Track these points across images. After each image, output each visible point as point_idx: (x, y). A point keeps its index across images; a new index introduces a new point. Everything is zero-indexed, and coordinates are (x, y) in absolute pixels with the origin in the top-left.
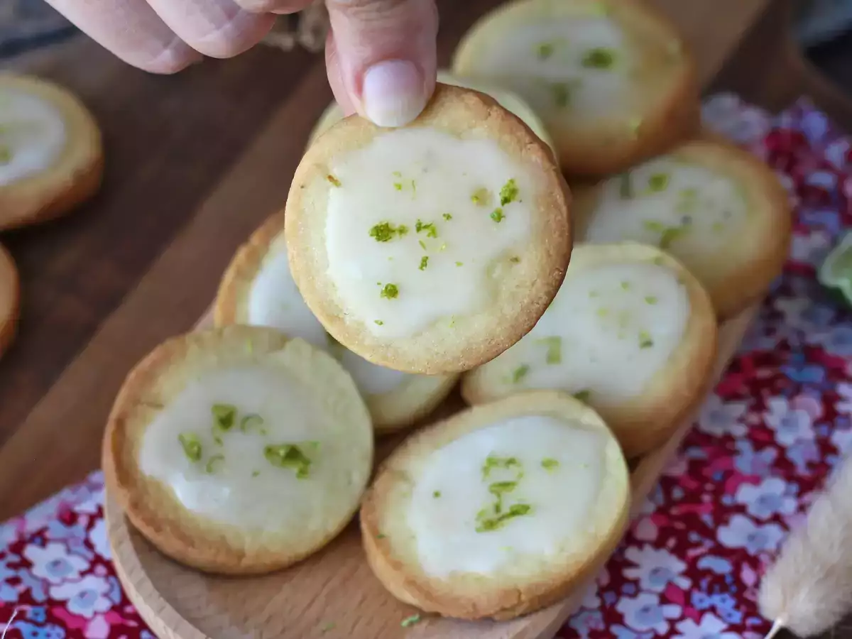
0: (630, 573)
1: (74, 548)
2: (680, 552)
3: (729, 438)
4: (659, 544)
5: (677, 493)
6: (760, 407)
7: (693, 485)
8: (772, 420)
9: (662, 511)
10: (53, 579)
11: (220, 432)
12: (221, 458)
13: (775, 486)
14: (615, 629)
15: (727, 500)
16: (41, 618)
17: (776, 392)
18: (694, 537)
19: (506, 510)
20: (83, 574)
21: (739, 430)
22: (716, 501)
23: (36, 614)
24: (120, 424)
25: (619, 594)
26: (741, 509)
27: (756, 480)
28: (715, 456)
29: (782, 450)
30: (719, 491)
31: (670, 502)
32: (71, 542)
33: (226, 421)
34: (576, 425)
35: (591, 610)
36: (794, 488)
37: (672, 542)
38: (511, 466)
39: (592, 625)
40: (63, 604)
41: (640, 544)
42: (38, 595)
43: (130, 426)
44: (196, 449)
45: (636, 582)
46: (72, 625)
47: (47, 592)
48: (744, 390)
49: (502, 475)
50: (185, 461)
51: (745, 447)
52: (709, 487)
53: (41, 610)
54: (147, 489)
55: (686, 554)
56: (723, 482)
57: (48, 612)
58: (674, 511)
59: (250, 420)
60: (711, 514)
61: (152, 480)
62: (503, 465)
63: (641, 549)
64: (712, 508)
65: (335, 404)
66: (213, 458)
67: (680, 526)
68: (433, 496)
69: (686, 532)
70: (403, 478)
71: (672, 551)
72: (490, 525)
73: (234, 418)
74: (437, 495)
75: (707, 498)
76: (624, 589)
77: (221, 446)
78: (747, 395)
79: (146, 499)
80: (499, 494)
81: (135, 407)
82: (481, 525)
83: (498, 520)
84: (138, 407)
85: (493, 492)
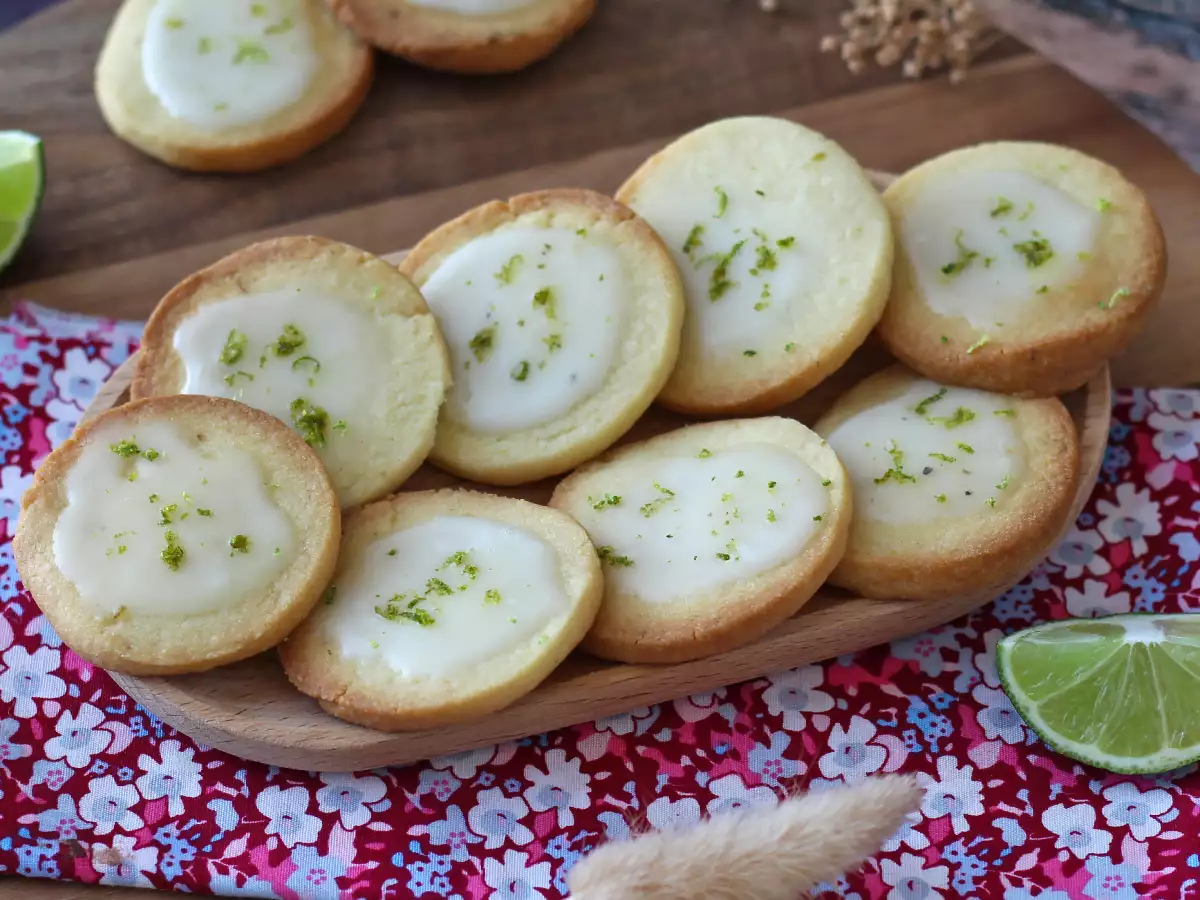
0: (531, 772)
2: (598, 790)
3: (777, 723)
4: (588, 768)
5: (664, 736)
6: (841, 718)
7: (688, 738)
8: (837, 738)
9: (630, 740)
10: (65, 394)
11: (270, 353)
12: (251, 378)
14: (453, 811)
15: (701, 778)
16: (15, 419)
17: (871, 717)
18: (630, 787)
21: (795, 723)
22: (690, 772)
24: (197, 283)
25: (498, 783)
26: (705, 797)
27: (752, 782)
28: (741, 728)
29: (815, 772)
30: (702, 765)
31: (648, 740)
33: (286, 348)
34: (559, 579)
35: (456, 777)
37: (602, 776)
38: (467, 575)
39: (440, 789)
40: (48, 420)
41: (572, 753)
42: (36, 399)
43: (205, 288)
44: (233, 353)
45: (527, 785)
46: (34, 445)
47: (47, 400)
48: (852, 691)
50: (217, 356)
51: (780, 742)
52: (701, 753)
53: (23, 411)
54: (165, 360)
55: (603, 797)
56: (719, 759)
57: (27, 419)
58: (640, 749)
59: (308, 361)
60: (671, 779)
61: (175, 354)
62: (463, 568)
63: (568, 759)
64: (680, 774)
65: (403, 404)
66: (243, 374)
67: (630, 766)
68: (390, 550)
69: (628, 777)
70: (394, 520)
71: (593, 784)
72: (392, 613)
73: (296, 349)
74: (392, 553)
75: (686, 761)
76: (507, 784)
77: (261, 366)
78: (848, 698)
79: (156, 368)
80: (430, 591)
81: (225, 276)
82: (385, 608)
83: (403, 614)
84: (227, 279)
85: (429, 586)
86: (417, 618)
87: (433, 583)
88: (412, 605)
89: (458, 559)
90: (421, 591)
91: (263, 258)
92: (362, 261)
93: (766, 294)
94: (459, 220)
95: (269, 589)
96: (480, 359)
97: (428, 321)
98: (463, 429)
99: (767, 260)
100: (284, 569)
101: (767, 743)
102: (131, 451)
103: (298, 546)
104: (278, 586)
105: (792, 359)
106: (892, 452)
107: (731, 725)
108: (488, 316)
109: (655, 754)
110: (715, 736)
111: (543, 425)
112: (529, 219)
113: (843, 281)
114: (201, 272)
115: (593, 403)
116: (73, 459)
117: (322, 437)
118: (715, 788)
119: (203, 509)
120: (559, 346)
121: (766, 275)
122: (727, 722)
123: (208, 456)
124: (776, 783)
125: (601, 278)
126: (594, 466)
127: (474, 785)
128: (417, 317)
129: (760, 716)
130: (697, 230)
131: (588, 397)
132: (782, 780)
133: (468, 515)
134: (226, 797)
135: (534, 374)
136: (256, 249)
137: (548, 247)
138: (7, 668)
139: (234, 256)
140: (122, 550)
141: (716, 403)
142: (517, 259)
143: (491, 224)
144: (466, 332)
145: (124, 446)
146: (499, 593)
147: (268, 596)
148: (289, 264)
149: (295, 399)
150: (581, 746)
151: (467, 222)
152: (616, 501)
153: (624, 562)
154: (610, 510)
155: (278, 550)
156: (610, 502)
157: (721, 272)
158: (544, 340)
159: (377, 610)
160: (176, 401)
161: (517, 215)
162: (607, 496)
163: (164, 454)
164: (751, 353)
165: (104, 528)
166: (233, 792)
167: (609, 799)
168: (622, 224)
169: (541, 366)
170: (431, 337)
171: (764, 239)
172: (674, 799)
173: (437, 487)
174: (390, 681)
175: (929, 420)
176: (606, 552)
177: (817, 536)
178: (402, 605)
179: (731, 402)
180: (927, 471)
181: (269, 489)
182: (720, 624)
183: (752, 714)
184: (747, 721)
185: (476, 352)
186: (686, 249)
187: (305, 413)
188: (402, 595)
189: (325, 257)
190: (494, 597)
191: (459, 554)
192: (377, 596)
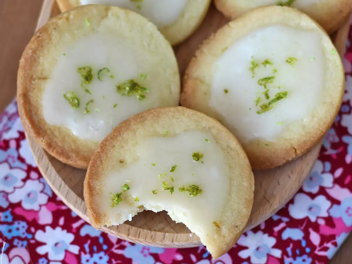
1: (13, 165)
10: (9, 189)
11: (86, 85)
12: (92, 101)
14: (345, 139)
16: (10, 219)
19: (272, 96)
20: (24, 180)
23: (6, 217)
24: (25, 96)
32: (10, 160)
33: (88, 78)
34: (298, 29)
38: (268, 66)
39: (331, 139)
40: (19, 205)
42: (3, 204)
43: (32, 95)
46: (30, 218)
47: (7, 200)
49: (263, 72)
50: (72, 110)
53: (8, 213)
54: (53, 133)
57: (12, 213)
59: (102, 72)
61: (55, 127)
62: (262, 65)
65: (149, 45)
66: (88, 103)
68: (224, 93)
70: (202, 82)
72: (265, 108)
73: (92, 73)
74: (226, 91)
77: (90, 94)
80: (265, 86)
81: (31, 83)
82: (260, 109)
83: (270, 103)
84: (33, 82)
85: (261, 84)
86: (279, 98)
87: (261, 82)
88: (267, 97)
89: (254, 65)
90: (262, 89)
91: (33, 61)
92: (67, 19)
97: (115, 10)
100: (216, 140)
117: (143, 89)
128: (110, 14)
133: (224, 50)
134: (284, 229)
136: (26, 60)
146: (291, 57)
147: (228, 153)
148: (45, 51)
149: (116, 88)
155: (206, 140)
159: (258, 113)
166: (282, 225)
170: (125, 13)
174: (304, 127)
178: (266, 102)
187: (127, 88)
188: (256, 99)
189: (55, 34)
190: (292, 61)
191: (253, 63)
192: (250, 109)
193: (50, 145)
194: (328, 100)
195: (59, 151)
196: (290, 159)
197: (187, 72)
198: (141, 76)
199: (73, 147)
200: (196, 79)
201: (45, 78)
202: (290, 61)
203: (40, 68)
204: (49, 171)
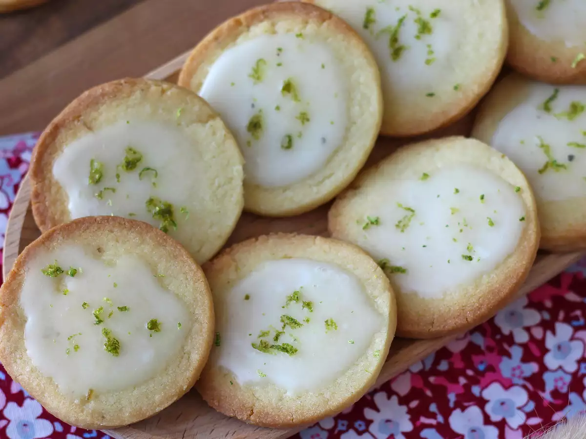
0: (369, 413)
2: (414, 415)
3: (510, 340)
4: (404, 401)
5: (444, 366)
6: (548, 326)
7: (459, 365)
8: (551, 342)
9: (423, 375)
11: (122, 170)
12: (114, 190)
13: (519, 397)
15: (476, 390)
17: (568, 320)
18: (433, 408)
21: (522, 337)
22: (467, 387)
24: (57, 128)
25: (350, 426)
26: (481, 403)
27: (507, 385)
28: (490, 349)
29: (544, 369)
30: (473, 381)
31: (434, 371)
33: (131, 165)
35: (323, 429)
36: (531, 406)
37: (414, 404)
38: (306, 309)
41: (390, 393)
43: (63, 134)
44: (97, 176)
45: (369, 422)
48: (548, 304)
50: (87, 181)
51: (517, 352)
52: (470, 373)
54: (50, 188)
55: (419, 419)
56: (482, 374)
58: (432, 379)
59: (149, 171)
60: (457, 396)
61: (57, 183)
62: (301, 304)
63: (389, 398)
64: (461, 391)
65: (219, 186)
66: (108, 189)
67: (429, 393)
68: (244, 297)
69: (430, 401)
70: (237, 269)
71: (410, 411)
72: (264, 347)
73: (138, 164)
74: (247, 298)
75: (462, 381)
76: (357, 424)
77: (118, 181)
78: (548, 310)
79: (47, 194)
80: (285, 326)
81: (73, 121)
82: (258, 343)
83: (272, 347)
84: (76, 122)
85: (282, 321)
86: (285, 349)
87: (285, 318)
88: (276, 339)
89: (296, 297)
90: (279, 326)
91: (95, 103)
92: (163, 92)
93: (431, 52)
94: (210, 36)
95: (183, 354)
96: (257, 138)
97: (218, 123)
98: (258, 187)
99: (425, 28)
100: (187, 335)
101: (509, 356)
102: (58, 271)
103: (192, 318)
104: (187, 348)
105: (460, 95)
106: (542, 146)
107: (483, 348)
108: (253, 106)
109: (442, 381)
110: (475, 359)
111: (311, 176)
112: (260, 29)
113: (481, 35)
114: (56, 120)
115: (341, 155)
116: (20, 285)
117: (173, 223)
118: (486, 394)
119: (121, 306)
120: (308, 120)
121: (427, 38)
122: (479, 347)
123: (111, 264)
124: (521, 382)
125: (323, 67)
126: (350, 193)
127: (336, 432)
128: (211, 123)
129: (498, 337)
130: (369, 12)
131: (336, 152)
132: (526, 379)
133: (287, 257)
135: (296, 142)
136: (89, 96)
137: (280, 50)
138: (9, 421)
139: (74, 103)
140: (76, 348)
141: (415, 131)
142: (260, 62)
143: (233, 35)
144: (243, 121)
145: (52, 270)
146: (334, 321)
147: (182, 358)
148: (114, 104)
149: (148, 198)
150: (395, 387)
151: (216, 38)
152: (376, 222)
153: (399, 270)
154: (374, 229)
155: (180, 324)
156: (372, 223)
157: (394, 40)
158: (297, 118)
159: (253, 345)
160: (74, 225)
161: (248, 27)
162: (368, 218)
163: (80, 269)
164: (431, 95)
165: (58, 334)
167: (423, 420)
168: (325, 24)
169: (300, 135)
170: (225, 135)
171: (418, 13)
172: (463, 409)
173: (255, 236)
174: (281, 400)
175: (555, 116)
176: (385, 264)
177: (525, 231)
178: (270, 340)
179: (425, 129)
180: (571, 158)
181: (160, 281)
182: (483, 310)
183: (493, 337)
184: (492, 344)
185: (253, 134)
186: (366, 26)
187: (157, 209)
188: (265, 330)
189: (138, 94)
190: (332, 325)
191: (295, 293)
192: (250, 335)
193: (37, 195)
194: (327, 395)
195: (41, 209)
196: (239, 417)
197: (235, 246)
198: (183, 209)
199: (56, 217)
200: (234, 260)
201: (90, 129)
202: (329, 323)
203: (94, 114)
204: (16, 219)
